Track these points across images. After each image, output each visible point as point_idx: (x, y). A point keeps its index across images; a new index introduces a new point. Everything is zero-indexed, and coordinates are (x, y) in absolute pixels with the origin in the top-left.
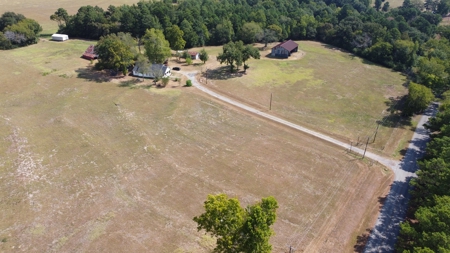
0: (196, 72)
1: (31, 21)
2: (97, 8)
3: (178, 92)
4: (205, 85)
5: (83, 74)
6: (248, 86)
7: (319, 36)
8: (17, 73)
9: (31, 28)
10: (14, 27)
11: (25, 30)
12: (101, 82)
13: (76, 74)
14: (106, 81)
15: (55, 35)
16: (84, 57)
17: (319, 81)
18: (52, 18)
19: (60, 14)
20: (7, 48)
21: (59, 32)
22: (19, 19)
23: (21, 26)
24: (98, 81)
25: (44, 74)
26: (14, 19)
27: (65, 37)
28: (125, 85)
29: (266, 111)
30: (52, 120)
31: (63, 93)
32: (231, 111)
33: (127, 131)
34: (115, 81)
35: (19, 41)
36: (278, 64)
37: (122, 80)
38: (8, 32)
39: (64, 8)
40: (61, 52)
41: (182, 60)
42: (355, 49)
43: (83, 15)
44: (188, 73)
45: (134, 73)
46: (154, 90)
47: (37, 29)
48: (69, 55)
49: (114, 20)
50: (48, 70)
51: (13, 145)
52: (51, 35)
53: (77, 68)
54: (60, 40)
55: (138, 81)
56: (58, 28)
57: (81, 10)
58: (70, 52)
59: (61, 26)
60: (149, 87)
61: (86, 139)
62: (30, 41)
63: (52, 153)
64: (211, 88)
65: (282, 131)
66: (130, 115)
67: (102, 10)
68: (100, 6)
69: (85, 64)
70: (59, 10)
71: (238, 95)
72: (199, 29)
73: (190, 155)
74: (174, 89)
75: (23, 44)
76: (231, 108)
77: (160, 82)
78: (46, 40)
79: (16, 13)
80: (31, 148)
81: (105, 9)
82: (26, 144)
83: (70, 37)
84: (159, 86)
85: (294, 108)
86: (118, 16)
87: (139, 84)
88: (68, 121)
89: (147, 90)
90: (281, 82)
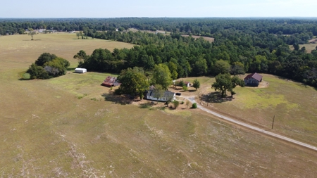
0: (194, 97)
1: (61, 59)
2: (106, 50)
3: (189, 112)
4: (207, 107)
5: (108, 98)
6: (242, 108)
7: (271, 70)
8: (58, 97)
9: (62, 64)
10: (51, 63)
11: (59, 66)
12: (124, 104)
13: (103, 98)
14: (128, 103)
15: (77, 69)
16: (103, 85)
17: (294, 105)
18: (75, 57)
19: (81, 54)
20: (45, 78)
21: (79, 67)
22: (53, 57)
23: (56, 62)
24: (122, 103)
25: (79, 98)
26: (49, 58)
27: (84, 70)
28: (144, 106)
29: (269, 130)
30: (99, 137)
31: (99, 113)
32: (241, 130)
33: (165, 148)
34: (135, 104)
35: (54, 73)
36: (253, 91)
37: (140, 102)
38: (46, 67)
39: (84, 50)
40: (85, 81)
41: (178, 87)
42: (305, 80)
43: (98, 55)
44: (188, 98)
45: (148, 98)
46: (167, 111)
47: (67, 64)
48: (91, 83)
49: (119, 58)
50: (81, 95)
51: (75, 161)
52: (74, 69)
53: (102, 93)
54: (81, 72)
55: (152, 104)
56: (78, 64)
57: (95, 52)
58: (91, 81)
59: (80, 63)
60: (163, 108)
61: (134, 155)
62: (61, 73)
63: (110, 169)
64: (212, 109)
65: (295, 149)
66: (160, 132)
67: (109, 52)
68: (108, 49)
69: (106, 90)
70: (81, 51)
71: (238, 116)
72: (183, 65)
73: (232, 172)
74: (184, 111)
75: (56, 75)
76: (239, 127)
77: (170, 104)
78: (71, 72)
79: (51, 54)
80: (91, 163)
81: (112, 51)
82: (85, 160)
83: (88, 70)
84: (171, 108)
85: (290, 128)
86: (123, 55)
87: (154, 106)
88: (113, 138)
89: (162, 111)
90: (265, 106)
